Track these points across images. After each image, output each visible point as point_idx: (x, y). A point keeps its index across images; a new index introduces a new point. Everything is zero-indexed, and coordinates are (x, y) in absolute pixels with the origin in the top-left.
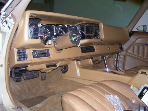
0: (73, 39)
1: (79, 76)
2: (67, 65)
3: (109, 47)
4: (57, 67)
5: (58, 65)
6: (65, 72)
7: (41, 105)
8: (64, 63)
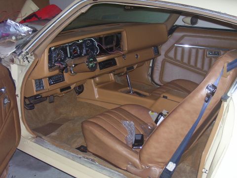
0: (91, 65)
1: (98, 98)
2: (82, 86)
3: (137, 55)
4: (72, 89)
5: (72, 87)
6: (80, 93)
7: (56, 133)
8: (79, 84)
